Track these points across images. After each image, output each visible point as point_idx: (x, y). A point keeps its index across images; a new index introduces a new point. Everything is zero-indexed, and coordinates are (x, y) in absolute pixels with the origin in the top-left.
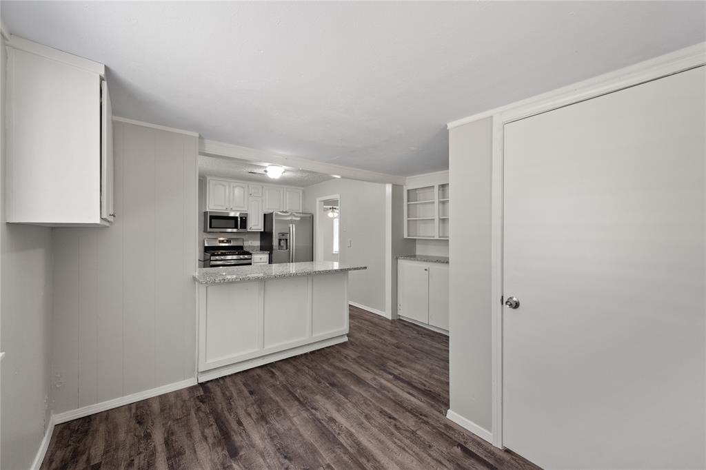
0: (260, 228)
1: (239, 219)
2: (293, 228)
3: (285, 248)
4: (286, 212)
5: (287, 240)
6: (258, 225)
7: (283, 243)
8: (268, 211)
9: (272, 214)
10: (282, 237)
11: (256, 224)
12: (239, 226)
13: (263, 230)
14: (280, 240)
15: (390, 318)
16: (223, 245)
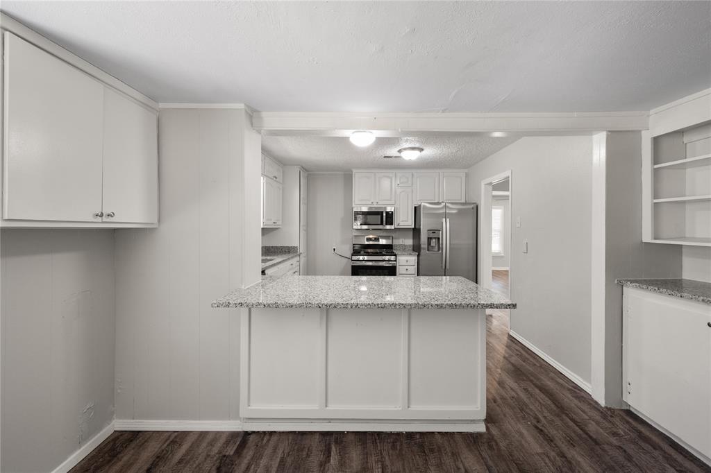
0: (410, 223)
1: (384, 214)
2: (446, 225)
3: (436, 249)
4: (438, 203)
5: (439, 238)
6: (407, 221)
7: (433, 242)
8: (416, 203)
9: (420, 206)
10: (432, 235)
11: (404, 219)
12: (384, 223)
13: (413, 227)
14: (429, 239)
15: (602, 403)
16: (371, 243)
